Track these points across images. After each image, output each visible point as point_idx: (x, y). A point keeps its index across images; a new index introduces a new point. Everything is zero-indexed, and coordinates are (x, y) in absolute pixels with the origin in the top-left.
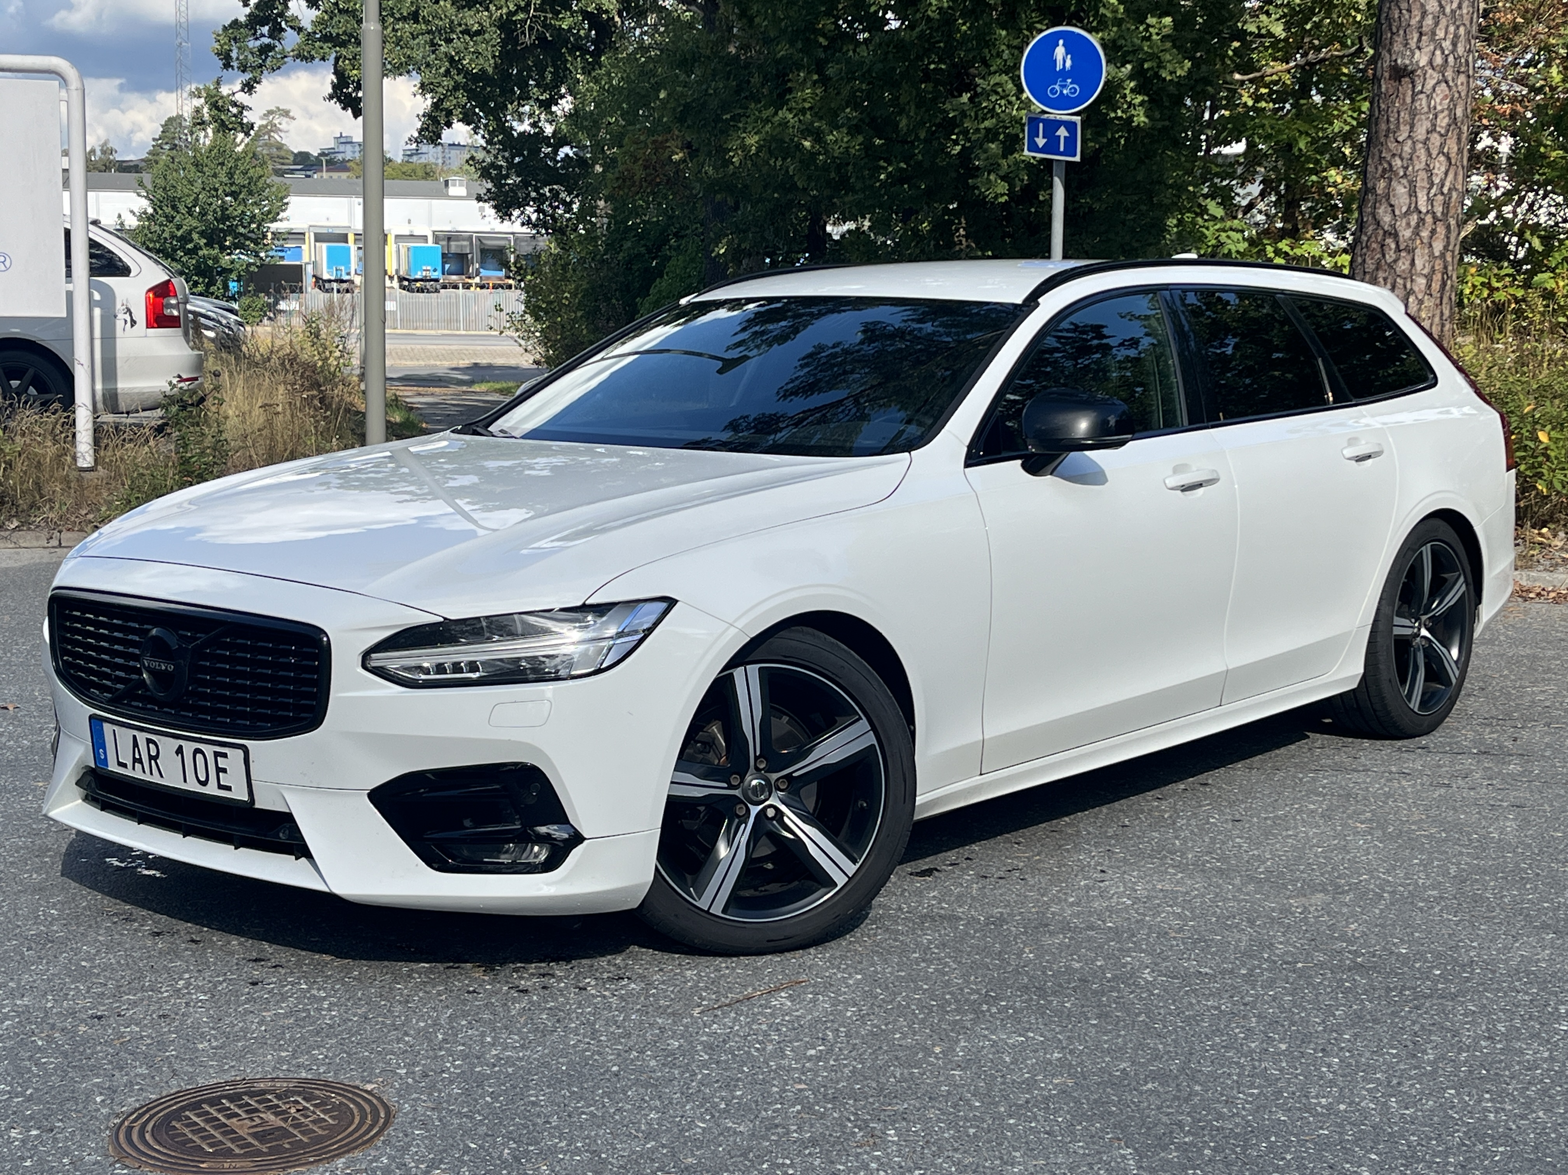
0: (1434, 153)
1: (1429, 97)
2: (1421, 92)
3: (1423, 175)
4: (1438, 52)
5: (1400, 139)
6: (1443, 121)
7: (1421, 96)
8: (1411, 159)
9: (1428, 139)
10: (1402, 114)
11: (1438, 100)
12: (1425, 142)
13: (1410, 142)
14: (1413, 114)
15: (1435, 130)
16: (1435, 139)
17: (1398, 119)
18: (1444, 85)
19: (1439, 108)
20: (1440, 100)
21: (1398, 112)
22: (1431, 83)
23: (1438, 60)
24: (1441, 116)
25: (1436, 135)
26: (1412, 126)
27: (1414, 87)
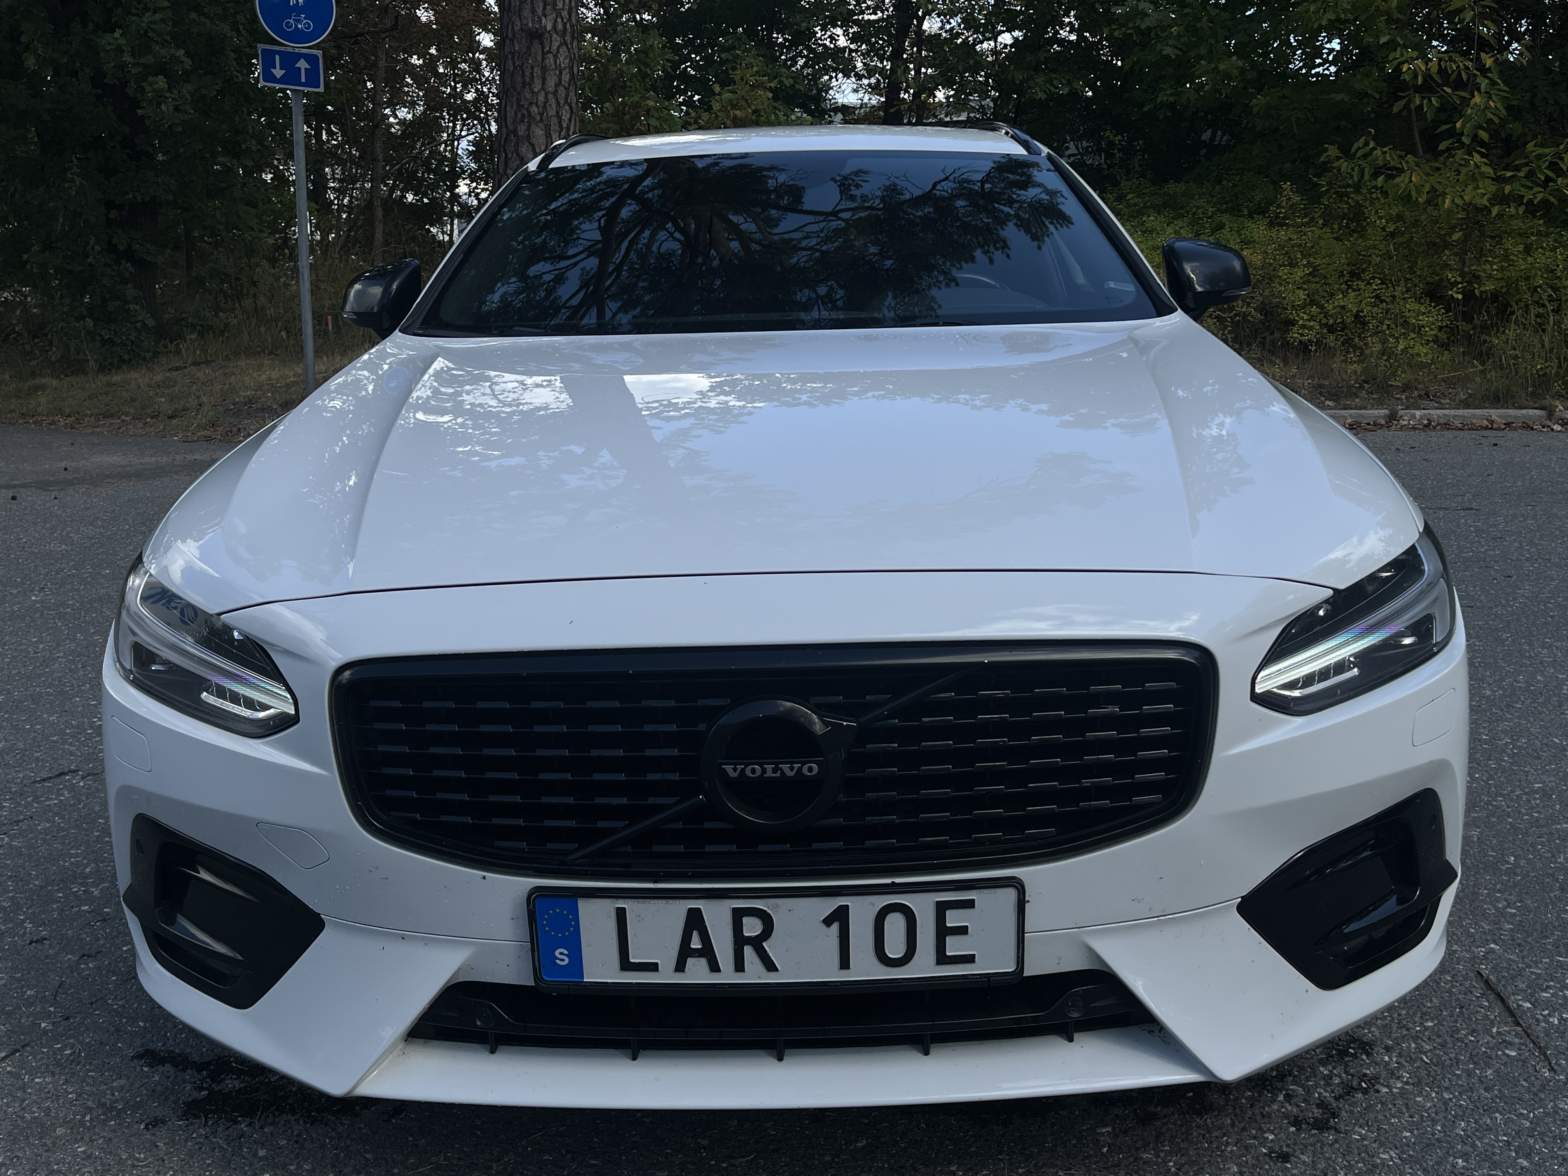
0: (562, 102)
1: (556, 57)
2: (549, 52)
3: (554, 120)
4: (559, 20)
5: (536, 90)
6: (566, 77)
7: (550, 55)
8: (545, 107)
9: (556, 91)
10: (535, 70)
11: (562, 60)
12: (555, 93)
13: (543, 93)
14: (544, 69)
15: (561, 83)
16: (562, 91)
17: (532, 74)
18: (564, 47)
19: (563, 66)
20: (563, 60)
21: (532, 68)
22: (555, 45)
23: (560, 26)
24: (564, 73)
25: (561, 88)
26: (544, 80)
27: (543, 47)
